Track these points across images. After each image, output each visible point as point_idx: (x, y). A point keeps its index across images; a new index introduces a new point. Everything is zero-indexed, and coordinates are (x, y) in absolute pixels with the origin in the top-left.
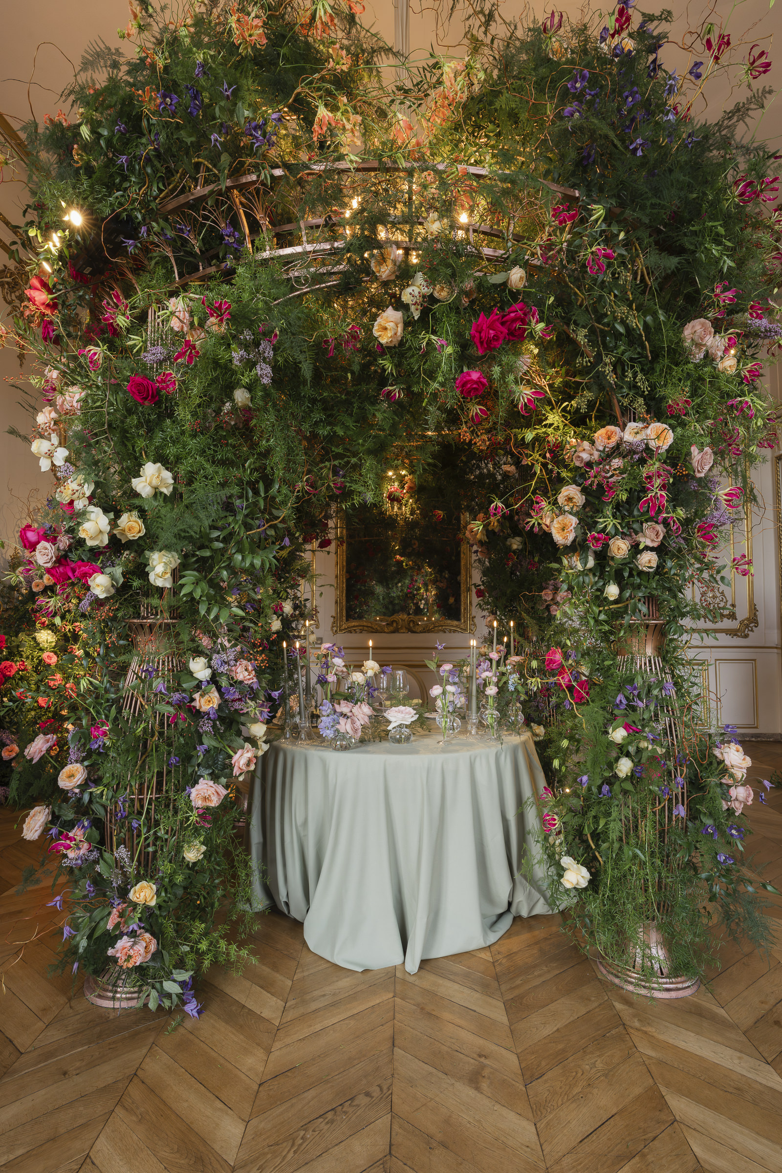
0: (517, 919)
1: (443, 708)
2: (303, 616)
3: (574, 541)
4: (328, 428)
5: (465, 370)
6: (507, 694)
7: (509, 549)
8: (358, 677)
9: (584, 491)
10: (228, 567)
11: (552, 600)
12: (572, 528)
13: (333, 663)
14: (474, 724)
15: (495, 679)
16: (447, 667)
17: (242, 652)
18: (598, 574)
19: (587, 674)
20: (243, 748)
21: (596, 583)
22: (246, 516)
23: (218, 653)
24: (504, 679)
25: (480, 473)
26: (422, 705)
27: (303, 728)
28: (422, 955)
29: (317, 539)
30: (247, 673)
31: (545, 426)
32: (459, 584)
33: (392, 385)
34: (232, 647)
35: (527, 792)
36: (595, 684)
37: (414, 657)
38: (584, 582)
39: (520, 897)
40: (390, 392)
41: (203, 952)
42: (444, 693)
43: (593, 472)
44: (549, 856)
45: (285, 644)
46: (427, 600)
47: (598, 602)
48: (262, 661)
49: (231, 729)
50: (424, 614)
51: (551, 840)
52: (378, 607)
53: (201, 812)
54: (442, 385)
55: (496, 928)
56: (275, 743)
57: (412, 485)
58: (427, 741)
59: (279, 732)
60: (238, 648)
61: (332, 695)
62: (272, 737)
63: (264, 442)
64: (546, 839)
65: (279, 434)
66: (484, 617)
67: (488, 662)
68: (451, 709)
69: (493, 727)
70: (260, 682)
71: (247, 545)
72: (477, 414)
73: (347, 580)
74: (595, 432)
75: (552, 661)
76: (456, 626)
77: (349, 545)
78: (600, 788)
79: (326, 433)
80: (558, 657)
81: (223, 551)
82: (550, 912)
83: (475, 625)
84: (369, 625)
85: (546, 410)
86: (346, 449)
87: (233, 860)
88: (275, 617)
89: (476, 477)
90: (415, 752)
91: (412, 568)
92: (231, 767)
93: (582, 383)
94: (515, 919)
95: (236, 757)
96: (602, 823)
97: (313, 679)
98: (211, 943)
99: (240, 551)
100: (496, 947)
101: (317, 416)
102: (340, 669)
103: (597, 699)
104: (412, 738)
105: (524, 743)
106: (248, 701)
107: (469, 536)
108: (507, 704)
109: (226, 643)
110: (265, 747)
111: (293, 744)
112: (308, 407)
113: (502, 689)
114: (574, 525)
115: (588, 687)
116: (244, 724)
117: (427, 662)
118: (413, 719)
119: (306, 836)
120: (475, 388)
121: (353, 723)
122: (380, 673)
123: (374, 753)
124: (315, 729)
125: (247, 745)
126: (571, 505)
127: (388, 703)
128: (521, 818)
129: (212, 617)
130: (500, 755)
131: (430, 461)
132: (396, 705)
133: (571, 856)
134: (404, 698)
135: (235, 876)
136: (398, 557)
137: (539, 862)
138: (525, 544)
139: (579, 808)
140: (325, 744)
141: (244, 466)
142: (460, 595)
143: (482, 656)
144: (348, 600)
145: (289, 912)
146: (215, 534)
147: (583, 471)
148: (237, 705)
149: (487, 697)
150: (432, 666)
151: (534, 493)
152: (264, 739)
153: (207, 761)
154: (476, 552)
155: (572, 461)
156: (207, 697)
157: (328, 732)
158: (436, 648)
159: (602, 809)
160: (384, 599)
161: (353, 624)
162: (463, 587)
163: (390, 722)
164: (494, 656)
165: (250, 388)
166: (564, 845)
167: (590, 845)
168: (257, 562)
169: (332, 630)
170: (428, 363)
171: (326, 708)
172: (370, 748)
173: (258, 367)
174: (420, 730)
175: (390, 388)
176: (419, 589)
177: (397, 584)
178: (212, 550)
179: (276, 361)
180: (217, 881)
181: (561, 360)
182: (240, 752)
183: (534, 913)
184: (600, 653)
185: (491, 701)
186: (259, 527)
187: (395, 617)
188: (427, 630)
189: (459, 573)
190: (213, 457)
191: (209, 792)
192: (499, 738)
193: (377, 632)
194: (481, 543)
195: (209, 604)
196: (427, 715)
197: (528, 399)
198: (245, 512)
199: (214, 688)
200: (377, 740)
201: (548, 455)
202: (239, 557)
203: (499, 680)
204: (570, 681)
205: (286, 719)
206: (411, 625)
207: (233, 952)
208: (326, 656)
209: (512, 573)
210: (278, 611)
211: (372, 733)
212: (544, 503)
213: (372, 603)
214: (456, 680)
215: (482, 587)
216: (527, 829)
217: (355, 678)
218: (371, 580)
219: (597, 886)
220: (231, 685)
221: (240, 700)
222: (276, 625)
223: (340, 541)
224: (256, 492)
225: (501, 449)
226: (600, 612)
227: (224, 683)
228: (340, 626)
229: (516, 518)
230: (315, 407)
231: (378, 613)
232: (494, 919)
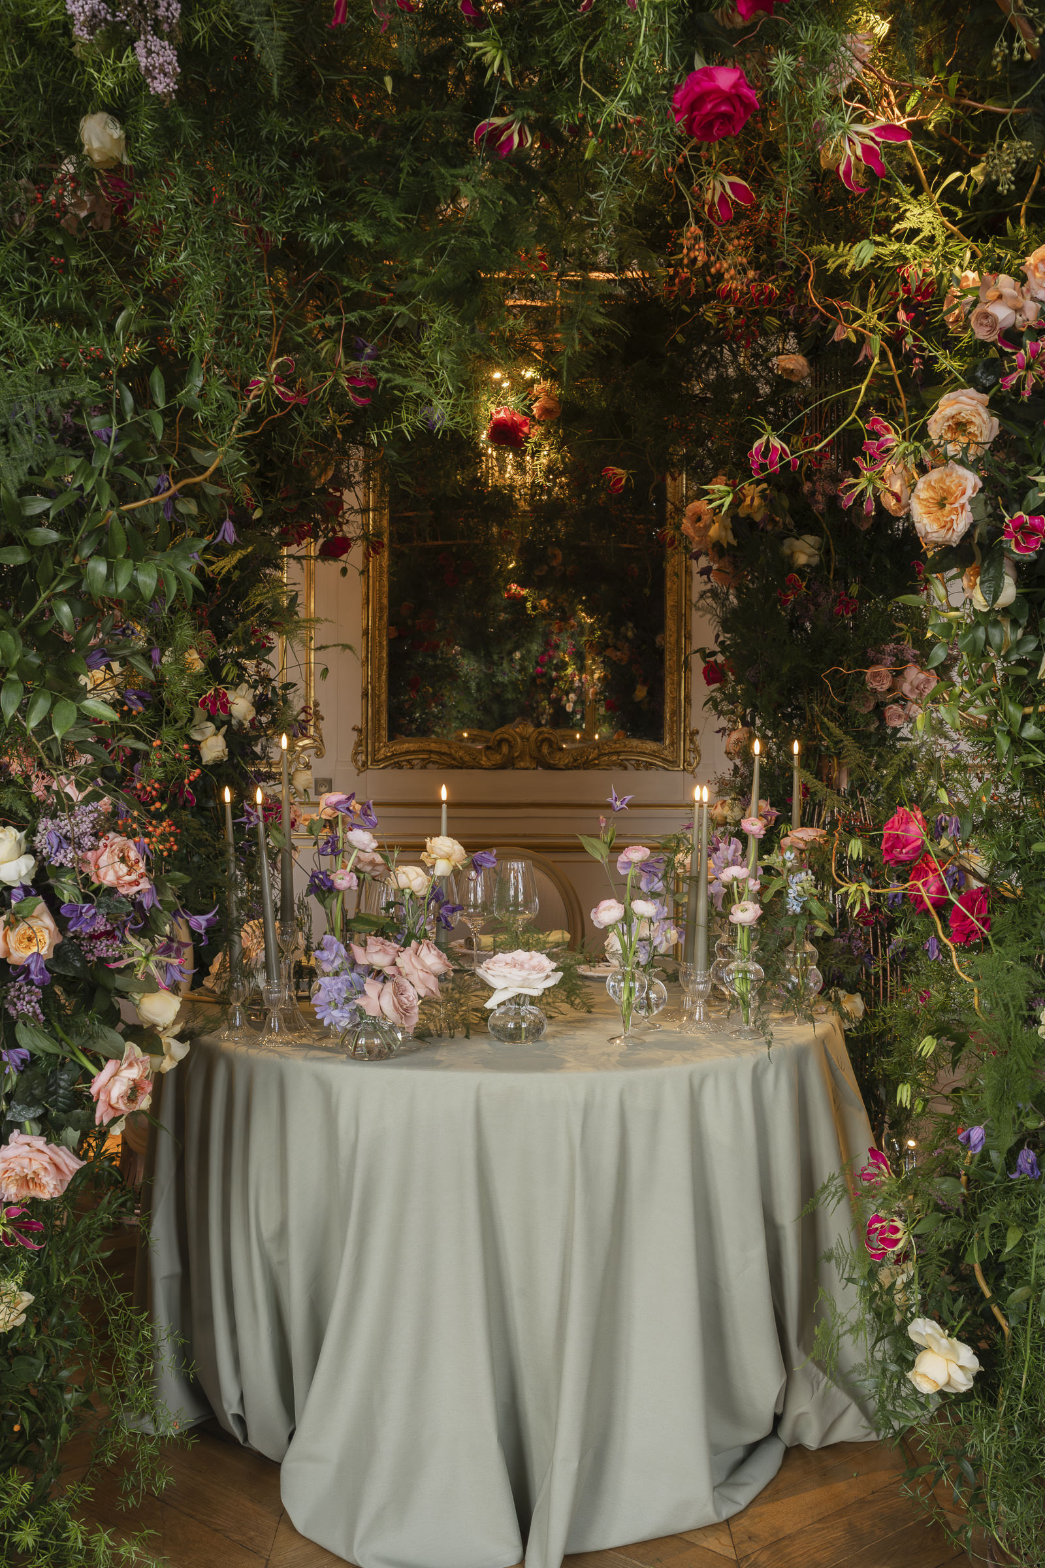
0: (795, 1452)
1: (625, 957)
2: (277, 725)
3: (968, 535)
4: (333, 227)
5: (699, 64)
6: (783, 922)
7: (786, 565)
8: (411, 878)
9: (996, 405)
10: (72, 596)
11: (890, 690)
12: (964, 500)
13: (347, 842)
14: (700, 994)
15: (754, 885)
16: (637, 854)
17: (115, 813)
18: (1023, 621)
19: (984, 873)
20: (119, 1056)
21: (1019, 644)
22: (117, 461)
23: (54, 816)
24: (777, 884)
25: (720, 376)
26: (571, 946)
27: (274, 1003)
28: (568, 1543)
29: (316, 538)
30: (124, 869)
31: (899, 237)
32: (661, 653)
33: (500, 112)
34: (86, 801)
35: (827, 1164)
36: (1005, 900)
37: (554, 826)
38: (988, 642)
39: (803, 1405)
40: (498, 131)
41: (27, 1551)
42: (628, 918)
43: (1023, 355)
44: (878, 1315)
45: (227, 795)
46: (581, 692)
47: (1021, 694)
48: (163, 838)
49: (89, 1007)
50: (576, 726)
51: (884, 1276)
52: (465, 708)
53: (16, 1212)
54: (638, 104)
55: (742, 1476)
56: (206, 1039)
57: (551, 405)
58: (584, 1036)
59: (215, 1010)
60: (106, 803)
61: (346, 923)
62: (198, 1024)
63: (161, 260)
64: (872, 1275)
65: (200, 238)
66: (722, 731)
67: (736, 844)
68: (643, 958)
69: (746, 1004)
70: (158, 886)
71: (120, 537)
72: (723, 197)
73: (391, 642)
74: (1026, 253)
75: (897, 842)
76: (653, 754)
77: (395, 556)
78: (1012, 1155)
79: (327, 240)
80: (916, 830)
81: (58, 552)
82: (873, 1437)
83: (696, 751)
84: (445, 749)
85: (900, 197)
86: (378, 286)
87: (105, 1322)
88: (210, 727)
89: (708, 386)
90: (552, 1064)
91: (546, 616)
92: (89, 1102)
93: (1003, 115)
94: (788, 1452)
95: (101, 1079)
96: (1013, 1238)
97: (300, 883)
98: (45, 1531)
99: (101, 551)
100: (745, 1522)
101: (303, 193)
102: (366, 857)
103: (1010, 938)
104: (548, 1029)
105: (823, 1042)
106: (130, 938)
107: (691, 532)
108: (783, 946)
109: (71, 790)
110: (180, 1051)
111: (253, 1042)
112: (280, 168)
113: (772, 908)
114: (969, 493)
115: (988, 906)
116: (124, 995)
117: (584, 840)
118: (550, 983)
119: (285, 1263)
120: (723, 115)
121: (399, 991)
122: (465, 867)
123: (449, 1066)
124: (303, 1005)
125: (132, 1049)
126: (963, 440)
127: (487, 940)
128: (810, 1224)
129: (33, 723)
130: (765, 1069)
131: (601, 320)
132: (508, 947)
133: (933, 1318)
134: (526, 930)
135: (109, 1359)
136: (514, 587)
137: (854, 1329)
138: (827, 552)
139: (957, 1203)
140: (330, 1042)
141: (110, 328)
142: (661, 681)
143: (718, 825)
144: (393, 690)
145: (246, 1438)
146: (37, 505)
147: (993, 353)
148: (103, 948)
149: (733, 928)
150: (598, 851)
151: (863, 412)
152: (177, 1029)
153: (30, 1088)
154: (706, 571)
155: (966, 328)
156: (22, 928)
157: (336, 1013)
158: (610, 806)
159: (1016, 1206)
160: (479, 689)
161: (406, 746)
162: (669, 660)
163: (492, 990)
164: (754, 826)
165: (119, 111)
166: (915, 1286)
167: (977, 1289)
168: (147, 581)
169: (355, 761)
170: (601, 44)
171: (330, 957)
172: (442, 1054)
173: (139, 45)
174: (565, 1007)
175: (498, 121)
176: (563, 666)
177: (510, 653)
178: (31, 549)
179: (190, 32)
180: (64, 1374)
181: (948, 54)
182: (110, 1067)
183: (835, 1438)
184: (1018, 822)
185: (742, 938)
186: (156, 493)
187: (507, 731)
188: (582, 763)
189: (660, 627)
190: (30, 301)
191: (35, 1166)
192: (761, 1029)
193: (461, 765)
194: (719, 549)
195: (27, 691)
196: (583, 970)
197: (865, 148)
198: (116, 449)
199: (41, 906)
200: (460, 1032)
201: (901, 315)
202: (100, 568)
203: (764, 887)
204: (942, 890)
205: (231, 982)
206: (545, 749)
207: (101, 1549)
208: (331, 824)
209: (795, 624)
210: (218, 712)
211: (448, 1016)
212: (891, 436)
213: (452, 697)
214: (659, 886)
215: (720, 658)
216: (824, 1249)
217: (403, 881)
218: (450, 643)
219: (995, 1388)
220: (86, 899)
221: (109, 935)
222: (214, 747)
223: (373, 545)
224: (144, 399)
225: (771, 313)
226: (1026, 718)
227: (68, 892)
228: (375, 752)
229: (807, 487)
230: (300, 171)
231: (465, 722)
232: (739, 1454)
